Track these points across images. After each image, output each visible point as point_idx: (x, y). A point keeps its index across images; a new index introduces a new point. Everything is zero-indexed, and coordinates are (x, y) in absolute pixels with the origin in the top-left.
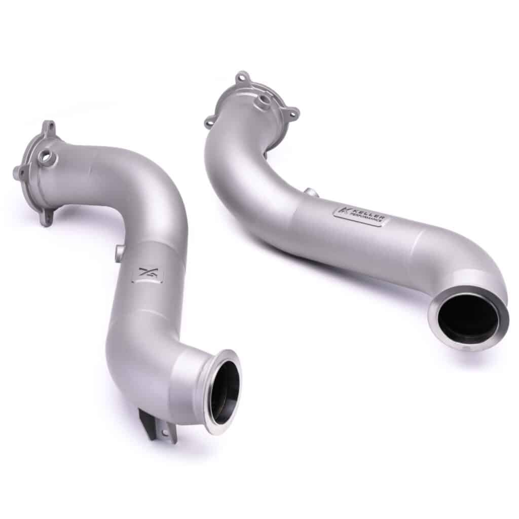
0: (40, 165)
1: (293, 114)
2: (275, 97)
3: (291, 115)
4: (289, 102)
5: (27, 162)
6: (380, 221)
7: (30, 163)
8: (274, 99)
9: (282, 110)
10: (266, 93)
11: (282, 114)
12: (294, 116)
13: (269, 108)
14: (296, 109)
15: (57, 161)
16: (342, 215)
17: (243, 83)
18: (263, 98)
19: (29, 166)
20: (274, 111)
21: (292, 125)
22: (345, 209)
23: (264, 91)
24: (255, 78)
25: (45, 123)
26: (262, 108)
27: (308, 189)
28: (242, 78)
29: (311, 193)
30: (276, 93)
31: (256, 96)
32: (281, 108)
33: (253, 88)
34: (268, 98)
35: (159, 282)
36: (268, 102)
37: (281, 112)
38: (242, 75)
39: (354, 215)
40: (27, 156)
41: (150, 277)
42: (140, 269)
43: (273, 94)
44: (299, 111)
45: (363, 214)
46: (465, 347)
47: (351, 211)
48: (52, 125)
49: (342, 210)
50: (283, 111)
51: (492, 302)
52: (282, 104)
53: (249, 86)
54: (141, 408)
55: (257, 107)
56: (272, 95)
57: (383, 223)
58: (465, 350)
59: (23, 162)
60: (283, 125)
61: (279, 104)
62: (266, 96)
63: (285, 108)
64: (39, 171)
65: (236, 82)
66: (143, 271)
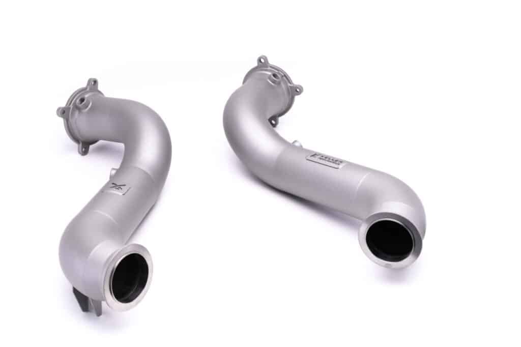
0: (77, 108)
1: (298, 90)
3: (296, 91)
4: (296, 81)
6: (339, 164)
7: (71, 106)
8: (284, 78)
10: (278, 73)
11: (290, 90)
12: (298, 92)
13: (279, 83)
14: (301, 86)
15: (89, 106)
16: (312, 158)
17: (263, 63)
18: (275, 75)
19: (70, 108)
20: (283, 85)
21: (297, 98)
22: (315, 155)
23: (276, 71)
24: (271, 62)
25: (89, 81)
26: (273, 82)
27: (295, 141)
28: (262, 60)
29: (297, 144)
31: (269, 73)
32: (289, 85)
33: (269, 68)
34: (279, 76)
35: (121, 194)
36: (278, 78)
37: (289, 88)
38: (262, 58)
39: (321, 159)
40: (70, 101)
41: (117, 190)
42: (113, 184)
44: (303, 89)
45: (327, 159)
46: (387, 264)
47: (319, 156)
48: (95, 82)
49: (313, 156)
50: (291, 87)
51: (410, 230)
52: (290, 81)
53: (267, 67)
54: (75, 287)
55: (271, 82)
56: (283, 74)
57: (341, 166)
58: (387, 266)
59: (67, 105)
60: (290, 97)
61: (287, 82)
62: (277, 74)
63: (292, 85)
64: (77, 113)
65: (258, 63)
66: (114, 185)
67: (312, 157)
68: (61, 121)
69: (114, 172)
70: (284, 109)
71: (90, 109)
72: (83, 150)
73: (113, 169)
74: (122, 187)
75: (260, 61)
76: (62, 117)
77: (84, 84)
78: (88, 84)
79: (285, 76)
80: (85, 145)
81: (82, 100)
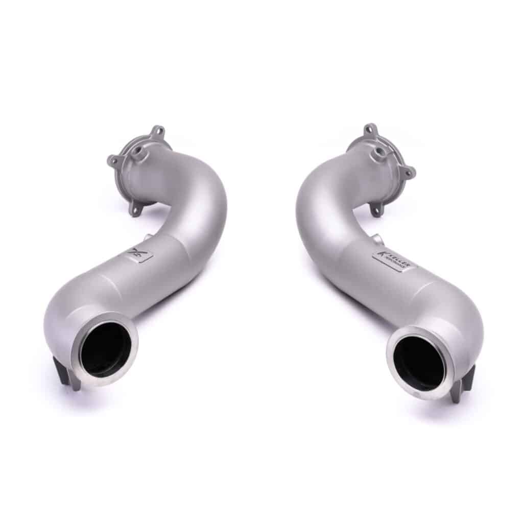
0: (131, 158)
1: (409, 173)
2: (396, 153)
3: (407, 173)
4: (409, 162)
5: (124, 154)
6: (404, 267)
7: (126, 155)
8: (393, 155)
9: (399, 167)
10: (387, 148)
11: (399, 172)
12: (409, 175)
13: (385, 160)
14: (413, 169)
15: (146, 158)
17: (370, 131)
18: (379, 150)
19: (124, 157)
20: (390, 164)
21: (409, 183)
23: (385, 145)
25: (155, 128)
26: (376, 159)
27: (377, 235)
29: (377, 239)
30: (396, 149)
31: (374, 147)
32: (399, 164)
33: (377, 141)
34: (386, 152)
35: (137, 262)
36: (384, 154)
37: (398, 168)
38: (371, 126)
39: (388, 258)
41: (135, 256)
43: (393, 150)
44: (415, 173)
45: (394, 260)
47: (388, 255)
48: (162, 130)
49: (382, 253)
50: (401, 168)
52: (399, 159)
53: (374, 138)
55: (372, 159)
57: (405, 270)
59: (121, 153)
60: (399, 181)
61: (397, 161)
62: (384, 149)
63: (403, 166)
64: (130, 164)
65: (365, 133)
66: (135, 251)
67: (380, 255)
68: (112, 171)
69: (148, 238)
70: (389, 196)
71: (146, 161)
72: (135, 210)
73: (149, 235)
74: (141, 254)
75: (367, 129)
76: (112, 166)
77: (147, 131)
78: (153, 132)
79: (395, 152)
80: (138, 205)
81: (138, 150)
